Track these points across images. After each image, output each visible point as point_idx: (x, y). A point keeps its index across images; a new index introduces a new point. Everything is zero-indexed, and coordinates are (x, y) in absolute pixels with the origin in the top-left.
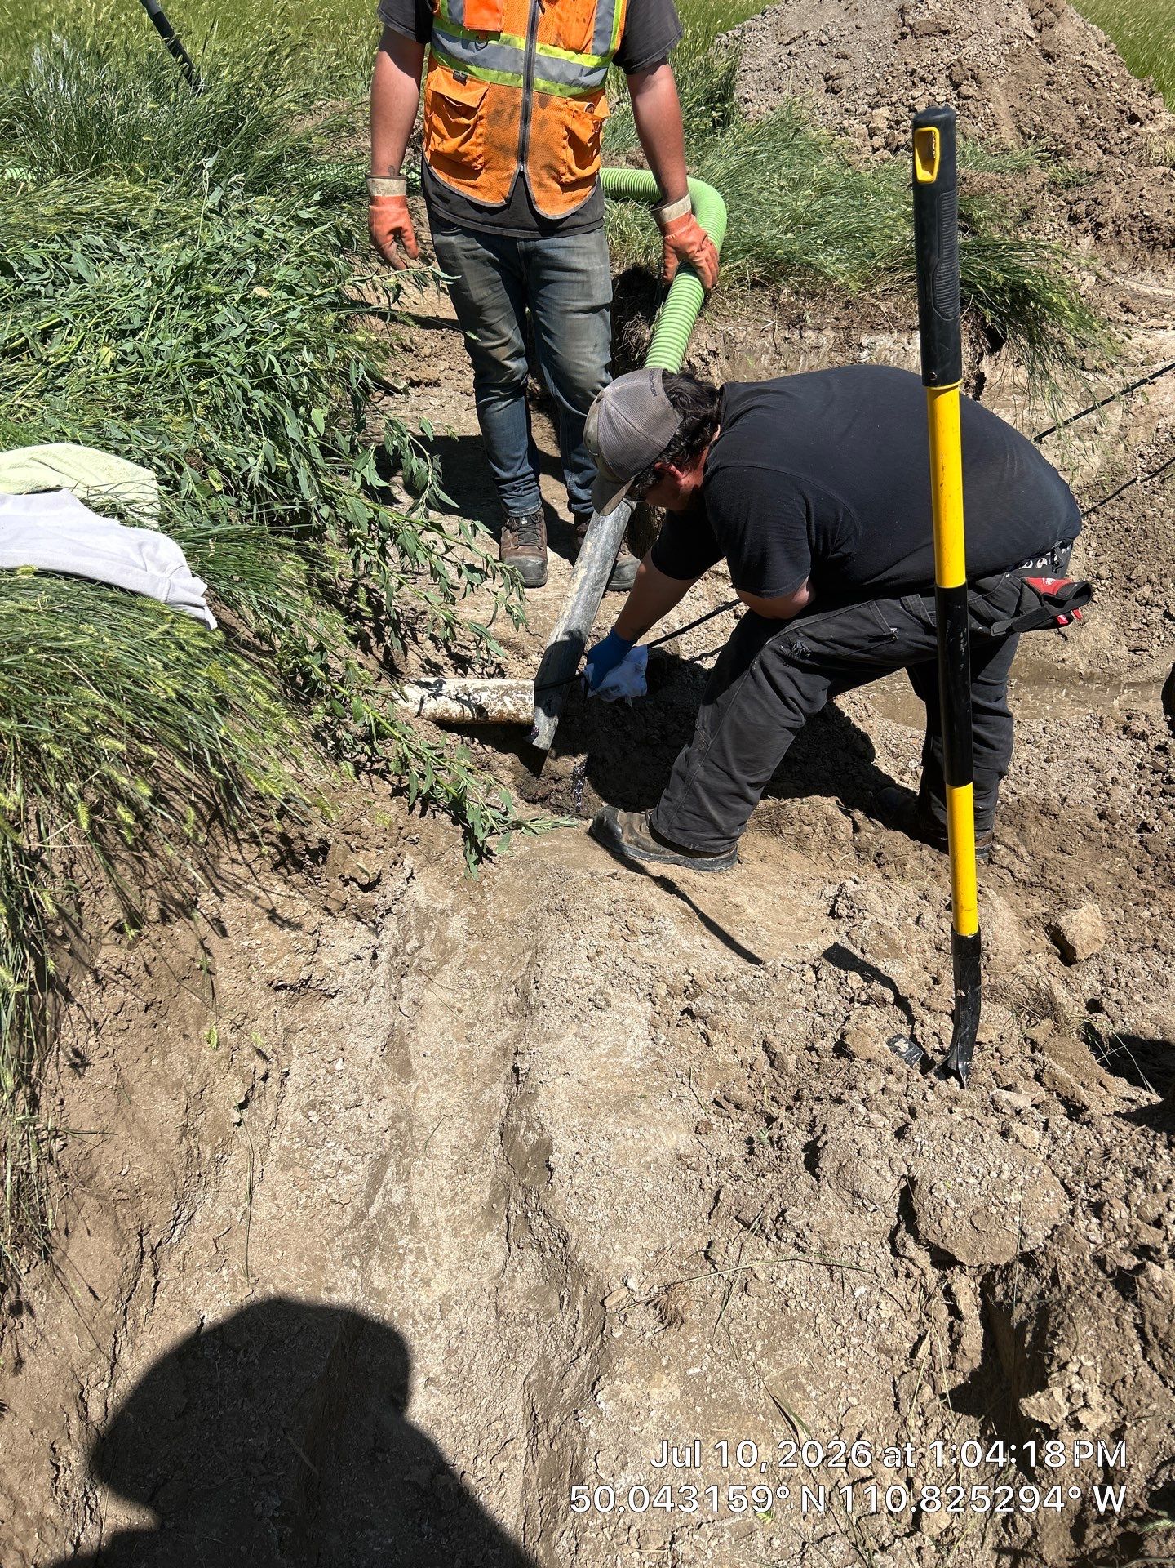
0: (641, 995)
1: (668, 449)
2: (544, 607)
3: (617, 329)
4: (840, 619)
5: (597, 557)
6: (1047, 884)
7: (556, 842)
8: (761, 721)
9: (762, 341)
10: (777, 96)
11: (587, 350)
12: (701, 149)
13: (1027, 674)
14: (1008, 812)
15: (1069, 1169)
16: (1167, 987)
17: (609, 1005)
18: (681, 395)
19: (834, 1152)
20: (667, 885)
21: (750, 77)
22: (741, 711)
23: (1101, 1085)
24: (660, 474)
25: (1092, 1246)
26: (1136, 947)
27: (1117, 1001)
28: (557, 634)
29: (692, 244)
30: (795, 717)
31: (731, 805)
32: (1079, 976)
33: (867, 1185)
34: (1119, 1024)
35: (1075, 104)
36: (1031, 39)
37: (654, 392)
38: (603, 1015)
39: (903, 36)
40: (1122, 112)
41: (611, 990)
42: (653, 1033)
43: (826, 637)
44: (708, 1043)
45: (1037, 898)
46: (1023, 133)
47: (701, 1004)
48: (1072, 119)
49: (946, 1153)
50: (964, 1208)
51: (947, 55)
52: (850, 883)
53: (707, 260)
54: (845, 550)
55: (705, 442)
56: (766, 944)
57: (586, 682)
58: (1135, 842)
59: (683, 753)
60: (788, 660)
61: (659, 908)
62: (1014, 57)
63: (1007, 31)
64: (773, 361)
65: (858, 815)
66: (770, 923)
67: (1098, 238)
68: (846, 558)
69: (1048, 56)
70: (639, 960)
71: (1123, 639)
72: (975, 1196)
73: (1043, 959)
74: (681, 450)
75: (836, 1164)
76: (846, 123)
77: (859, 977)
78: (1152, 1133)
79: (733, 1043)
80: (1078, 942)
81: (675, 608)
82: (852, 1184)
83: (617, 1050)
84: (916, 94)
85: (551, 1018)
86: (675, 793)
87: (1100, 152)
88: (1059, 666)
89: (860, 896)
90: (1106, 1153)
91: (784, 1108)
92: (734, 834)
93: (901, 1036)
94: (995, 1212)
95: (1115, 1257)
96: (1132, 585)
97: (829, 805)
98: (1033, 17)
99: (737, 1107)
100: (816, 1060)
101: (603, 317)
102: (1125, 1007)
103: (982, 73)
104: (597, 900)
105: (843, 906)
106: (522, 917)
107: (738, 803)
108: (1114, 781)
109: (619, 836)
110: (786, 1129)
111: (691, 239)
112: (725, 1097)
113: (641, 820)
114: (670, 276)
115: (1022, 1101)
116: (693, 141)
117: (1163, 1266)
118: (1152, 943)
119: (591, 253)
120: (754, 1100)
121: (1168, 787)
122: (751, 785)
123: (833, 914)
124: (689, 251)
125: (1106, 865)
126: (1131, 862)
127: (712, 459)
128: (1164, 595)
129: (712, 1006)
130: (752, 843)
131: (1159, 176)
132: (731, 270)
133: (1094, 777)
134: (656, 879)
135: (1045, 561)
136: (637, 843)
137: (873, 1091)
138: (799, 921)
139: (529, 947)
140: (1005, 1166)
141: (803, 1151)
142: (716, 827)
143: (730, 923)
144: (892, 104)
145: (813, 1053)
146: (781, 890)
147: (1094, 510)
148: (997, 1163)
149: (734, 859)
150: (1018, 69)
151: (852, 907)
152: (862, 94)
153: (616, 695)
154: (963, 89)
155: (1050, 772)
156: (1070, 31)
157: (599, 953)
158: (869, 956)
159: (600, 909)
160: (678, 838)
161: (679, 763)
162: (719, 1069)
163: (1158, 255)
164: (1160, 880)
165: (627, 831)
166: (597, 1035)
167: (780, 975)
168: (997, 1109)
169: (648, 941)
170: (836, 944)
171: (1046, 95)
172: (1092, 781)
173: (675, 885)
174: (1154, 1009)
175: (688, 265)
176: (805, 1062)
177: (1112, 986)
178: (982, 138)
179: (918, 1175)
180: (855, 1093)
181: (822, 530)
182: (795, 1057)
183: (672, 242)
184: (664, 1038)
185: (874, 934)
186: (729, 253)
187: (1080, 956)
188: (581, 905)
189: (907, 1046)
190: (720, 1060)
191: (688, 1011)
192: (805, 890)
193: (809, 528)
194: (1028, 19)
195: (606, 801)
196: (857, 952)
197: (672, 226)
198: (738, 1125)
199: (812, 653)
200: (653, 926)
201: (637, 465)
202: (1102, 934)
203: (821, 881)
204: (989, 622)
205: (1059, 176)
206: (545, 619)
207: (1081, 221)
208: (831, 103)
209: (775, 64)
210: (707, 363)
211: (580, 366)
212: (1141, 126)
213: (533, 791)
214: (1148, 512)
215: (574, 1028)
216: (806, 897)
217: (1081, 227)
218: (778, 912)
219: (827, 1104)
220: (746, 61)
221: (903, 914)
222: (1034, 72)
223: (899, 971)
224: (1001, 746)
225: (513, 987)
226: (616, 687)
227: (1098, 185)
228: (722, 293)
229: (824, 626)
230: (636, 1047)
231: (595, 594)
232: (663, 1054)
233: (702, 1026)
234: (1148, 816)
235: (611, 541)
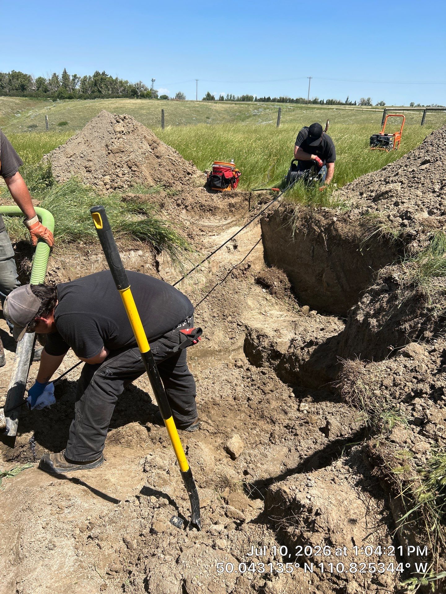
0: (69, 536)
1: (39, 312)
2: (5, 375)
3: (18, 264)
4: (120, 359)
5: (24, 352)
6: (220, 431)
7: (23, 477)
8: (100, 403)
9: (76, 261)
10: (69, 174)
11: (7, 274)
12: (44, 194)
13: (200, 355)
14: (203, 408)
15: (238, 551)
16: (267, 457)
17: (55, 546)
18: (39, 292)
19: (154, 580)
20: (76, 481)
21: (58, 169)
22: (91, 402)
23: (250, 506)
24: (38, 322)
25: (250, 581)
26: (254, 446)
27: (252, 469)
28: (12, 385)
29: (41, 232)
30: (113, 398)
31: (97, 439)
32: (238, 463)
33: (168, 589)
34: (255, 477)
35: (170, 171)
36: (151, 152)
37: (28, 293)
38: (53, 552)
39: (109, 153)
40: (185, 172)
41: (55, 539)
42: (77, 552)
43: (117, 366)
44: (100, 548)
45: (218, 438)
46: (155, 180)
47: (95, 532)
48: (170, 175)
49: (194, 563)
50: (205, 584)
51: (125, 159)
52: (149, 456)
53: (48, 237)
54: (114, 335)
55: (53, 307)
56: (121, 493)
57: (29, 403)
58: (247, 406)
59: (72, 423)
60: (105, 378)
61: (72, 493)
62: (147, 158)
63: (143, 150)
64: (82, 268)
65: (150, 425)
66: (121, 483)
67: (187, 210)
68: (115, 338)
69: (157, 157)
70: (66, 521)
71: (227, 335)
72: (207, 577)
73: (225, 460)
74: (44, 311)
75: (155, 585)
76: (95, 182)
77: (155, 498)
78: (262, 526)
79: (110, 544)
80: (235, 451)
81: (62, 363)
82: (163, 591)
83: (61, 567)
84: (118, 171)
85: (29, 562)
86: (73, 440)
87: (181, 184)
88: (209, 349)
89: (153, 461)
90: (249, 540)
91: (134, 565)
92: (100, 450)
93: (174, 516)
94: (215, 581)
95: (257, 583)
96: (225, 317)
97: (136, 425)
98: (150, 146)
99: (116, 572)
100: (144, 539)
101: (12, 261)
102: (255, 470)
103: (138, 164)
104: (43, 500)
105: (147, 466)
106: (12, 517)
107: (98, 438)
108: (236, 385)
109: (52, 465)
110: (136, 575)
111: (40, 230)
112: (110, 570)
113: (61, 456)
114: (35, 244)
115: (220, 527)
116: (40, 192)
117: (272, 581)
118: (259, 442)
119: (3, 240)
120: (122, 566)
121: (253, 383)
122: (102, 429)
123: (145, 471)
124: (40, 234)
125: (239, 417)
126: (246, 414)
127: (56, 313)
128: (236, 318)
129: (99, 531)
130: (109, 451)
131: (200, 190)
132: (59, 238)
133: (229, 385)
134: (70, 480)
135: (185, 323)
136: (60, 466)
137: (165, 546)
138: (132, 478)
139: (16, 530)
140: (216, 561)
141: (143, 583)
142: (92, 450)
143: (105, 488)
144: (110, 175)
145: (143, 536)
146: (124, 467)
147: (207, 295)
148: (213, 560)
149: (103, 460)
150: (148, 161)
151: (151, 466)
152: (99, 172)
153: (43, 406)
154: (133, 168)
155: (215, 387)
156: (163, 149)
157: (47, 524)
158: (157, 487)
159: (45, 503)
160: (78, 459)
161: (71, 428)
162: (106, 558)
163: (206, 213)
164: (257, 417)
165: (55, 463)
166: (52, 562)
167: (125, 507)
168: (212, 535)
169: (69, 510)
170: (144, 486)
171: (160, 169)
172: (229, 387)
173: (79, 480)
174: (265, 467)
175: (41, 239)
176: (140, 541)
177: (250, 463)
178: (142, 183)
179: (186, 577)
180: (159, 549)
181: (104, 330)
182: (136, 541)
183: (33, 232)
184: (81, 552)
185: (157, 478)
186: (57, 233)
187: (237, 456)
188: (36, 504)
189: (177, 520)
190: (106, 554)
191: (90, 537)
192: (133, 464)
193: (99, 330)
194: (148, 147)
195: (47, 448)
196: (152, 487)
197: (32, 227)
198: (118, 580)
199: (113, 373)
200: (70, 503)
201: (27, 320)
202: (242, 445)
203: (138, 458)
204: (172, 348)
205: (170, 193)
206: (6, 380)
207: (180, 206)
208: (89, 175)
209: (66, 164)
210: (56, 272)
211: (6, 280)
212: (192, 175)
213: (12, 454)
214: (224, 293)
215: (41, 563)
216: (134, 467)
217: (181, 207)
218: (124, 477)
219: (150, 557)
220: (54, 164)
221: (171, 462)
222: (154, 162)
223: (169, 490)
224: (191, 386)
225: (12, 551)
226: (43, 403)
227: (183, 194)
228: (57, 247)
229: (115, 363)
230: (70, 562)
231: (26, 366)
232: (82, 560)
233: (97, 541)
234: (249, 395)
235: (29, 344)
